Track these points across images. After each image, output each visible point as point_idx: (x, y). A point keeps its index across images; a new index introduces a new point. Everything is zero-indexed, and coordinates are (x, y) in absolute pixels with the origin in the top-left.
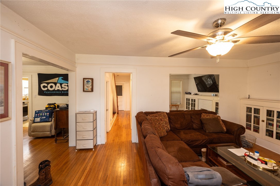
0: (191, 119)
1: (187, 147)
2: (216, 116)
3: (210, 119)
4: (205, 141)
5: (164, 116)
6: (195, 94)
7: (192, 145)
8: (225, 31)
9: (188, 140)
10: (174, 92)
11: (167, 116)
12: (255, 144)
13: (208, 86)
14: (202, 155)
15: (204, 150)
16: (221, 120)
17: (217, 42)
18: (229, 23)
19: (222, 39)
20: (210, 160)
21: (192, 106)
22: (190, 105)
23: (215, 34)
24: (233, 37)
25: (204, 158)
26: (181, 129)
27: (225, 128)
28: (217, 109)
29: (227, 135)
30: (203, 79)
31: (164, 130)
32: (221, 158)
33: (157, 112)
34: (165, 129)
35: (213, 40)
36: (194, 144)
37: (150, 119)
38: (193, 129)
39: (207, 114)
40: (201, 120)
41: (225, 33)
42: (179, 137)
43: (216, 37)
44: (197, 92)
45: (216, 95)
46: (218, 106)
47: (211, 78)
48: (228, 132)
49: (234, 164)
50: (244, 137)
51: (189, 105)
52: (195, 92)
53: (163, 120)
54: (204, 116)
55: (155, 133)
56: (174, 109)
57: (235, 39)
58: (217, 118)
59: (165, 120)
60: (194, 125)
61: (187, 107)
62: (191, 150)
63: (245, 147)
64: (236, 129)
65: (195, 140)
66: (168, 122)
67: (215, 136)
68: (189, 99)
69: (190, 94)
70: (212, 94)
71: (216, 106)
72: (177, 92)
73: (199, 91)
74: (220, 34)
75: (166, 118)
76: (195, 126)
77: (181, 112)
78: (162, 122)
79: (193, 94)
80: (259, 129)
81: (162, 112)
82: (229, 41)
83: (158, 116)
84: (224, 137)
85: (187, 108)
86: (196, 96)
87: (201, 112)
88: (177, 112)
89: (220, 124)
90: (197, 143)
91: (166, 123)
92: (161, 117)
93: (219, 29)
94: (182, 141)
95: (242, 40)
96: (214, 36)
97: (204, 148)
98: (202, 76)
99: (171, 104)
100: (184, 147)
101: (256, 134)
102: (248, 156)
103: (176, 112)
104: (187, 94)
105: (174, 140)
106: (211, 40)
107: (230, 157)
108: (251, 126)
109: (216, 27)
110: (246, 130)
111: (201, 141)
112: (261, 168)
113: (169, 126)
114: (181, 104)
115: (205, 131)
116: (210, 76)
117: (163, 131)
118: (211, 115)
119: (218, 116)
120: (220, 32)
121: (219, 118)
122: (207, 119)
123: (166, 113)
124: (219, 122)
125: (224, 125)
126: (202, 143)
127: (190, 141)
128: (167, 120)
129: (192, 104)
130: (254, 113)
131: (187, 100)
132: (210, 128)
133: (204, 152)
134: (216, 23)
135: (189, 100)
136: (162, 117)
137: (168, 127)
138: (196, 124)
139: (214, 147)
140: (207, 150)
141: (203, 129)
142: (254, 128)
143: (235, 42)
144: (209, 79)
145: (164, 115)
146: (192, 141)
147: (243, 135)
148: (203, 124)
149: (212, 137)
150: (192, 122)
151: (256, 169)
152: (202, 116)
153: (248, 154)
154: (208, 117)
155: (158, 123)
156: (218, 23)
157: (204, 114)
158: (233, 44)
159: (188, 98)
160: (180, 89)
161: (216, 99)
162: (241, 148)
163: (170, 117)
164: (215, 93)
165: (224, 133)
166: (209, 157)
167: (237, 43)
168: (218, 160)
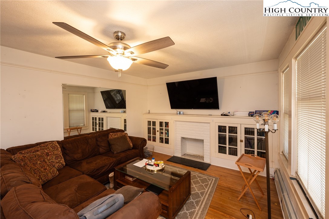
0: (97, 143)
1: (90, 179)
2: (123, 134)
3: (118, 138)
4: (113, 164)
5: (53, 147)
6: (103, 111)
7: (98, 175)
8: (125, 46)
9: (91, 171)
10: (73, 110)
11: (59, 146)
12: (153, 152)
13: (117, 102)
14: (110, 181)
15: (112, 174)
16: (128, 137)
17: (118, 55)
18: (129, 39)
19: (123, 53)
20: (118, 182)
21: (99, 126)
22: (98, 126)
23: (115, 46)
24: (131, 54)
25: (112, 183)
26: (84, 159)
27: (131, 145)
28: (125, 126)
29: (133, 150)
30: (112, 94)
31: (53, 169)
32: (128, 176)
33: (37, 144)
34: (56, 166)
35: (113, 52)
36: (101, 172)
37: (22, 159)
38: (100, 154)
39: (115, 133)
40: (108, 142)
41: (125, 48)
42: (79, 171)
43: (117, 50)
44: (105, 109)
45: (124, 112)
46: (126, 123)
47: (119, 93)
48: (135, 147)
49: (138, 177)
50: (147, 148)
51: (96, 126)
52: (102, 110)
53: (50, 155)
54: (112, 136)
55: (28, 181)
56: (74, 133)
57: (133, 56)
58: (125, 135)
59: (56, 152)
60: (100, 148)
61: (93, 128)
62: (96, 182)
63: (147, 157)
64: (140, 143)
65: (101, 167)
66: (61, 154)
67: (123, 155)
68: (96, 118)
69: (97, 111)
70: (120, 110)
71: (125, 123)
72: (78, 110)
73: (107, 107)
74: (120, 48)
75: (57, 149)
76: (101, 150)
77: (82, 137)
78: (48, 158)
79: (101, 112)
80: (156, 138)
81: (49, 142)
82: (128, 57)
83: (41, 150)
84: (131, 153)
85: (93, 130)
86: (104, 114)
87: (109, 132)
88: (76, 138)
89: (128, 141)
90: (103, 170)
91: (57, 158)
92: (46, 149)
93: (119, 42)
94: (83, 174)
95: (139, 60)
96: (114, 48)
97: (111, 173)
98: (111, 91)
99: (69, 127)
100: (86, 181)
101: (154, 142)
102: (148, 164)
103: (74, 138)
104: (93, 112)
105: (70, 178)
106: (111, 51)
107: (134, 171)
108: (151, 138)
109: (116, 38)
110: (148, 141)
111: (108, 166)
112: (156, 171)
113: (63, 159)
114: (84, 125)
115: (113, 152)
116: (119, 92)
117: (51, 171)
118: (119, 133)
119: (126, 133)
120: (120, 46)
121: (126, 135)
122: (115, 139)
123: (58, 142)
124: (126, 139)
125: (131, 141)
126: (110, 167)
127: (95, 170)
128: (59, 152)
129: (99, 123)
130: (153, 126)
131: (93, 119)
132: (118, 148)
133: (111, 177)
134: (116, 34)
135: (96, 120)
136: (50, 149)
137: (61, 162)
138: (103, 147)
139: (122, 167)
140: (114, 174)
141: (111, 151)
142: (153, 138)
143: (134, 60)
144: (118, 95)
145: (53, 145)
146: (98, 170)
147: (145, 147)
148: (111, 145)
149: (119, 158)
150: (98, 145)
151: (153, 173)
152: (110, 136)
153: (147, 163)
154: (116, 136)
155: (41, 161)
156: (118, 35)
157: (112, 134)
158: (132, 62)
159: (94, 117)
160: (83, 106)
161: (124, 116)
162: (144, 159)
163: (65, 146)
164: (123, 110)
165: (131, 149)
166: (116, 180)
167: (135, 62)
168: (126, 179)
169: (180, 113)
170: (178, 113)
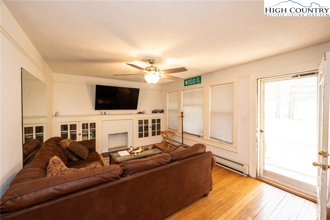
130: (70, 130)
169: (105, 113)
170: (103, 113)
